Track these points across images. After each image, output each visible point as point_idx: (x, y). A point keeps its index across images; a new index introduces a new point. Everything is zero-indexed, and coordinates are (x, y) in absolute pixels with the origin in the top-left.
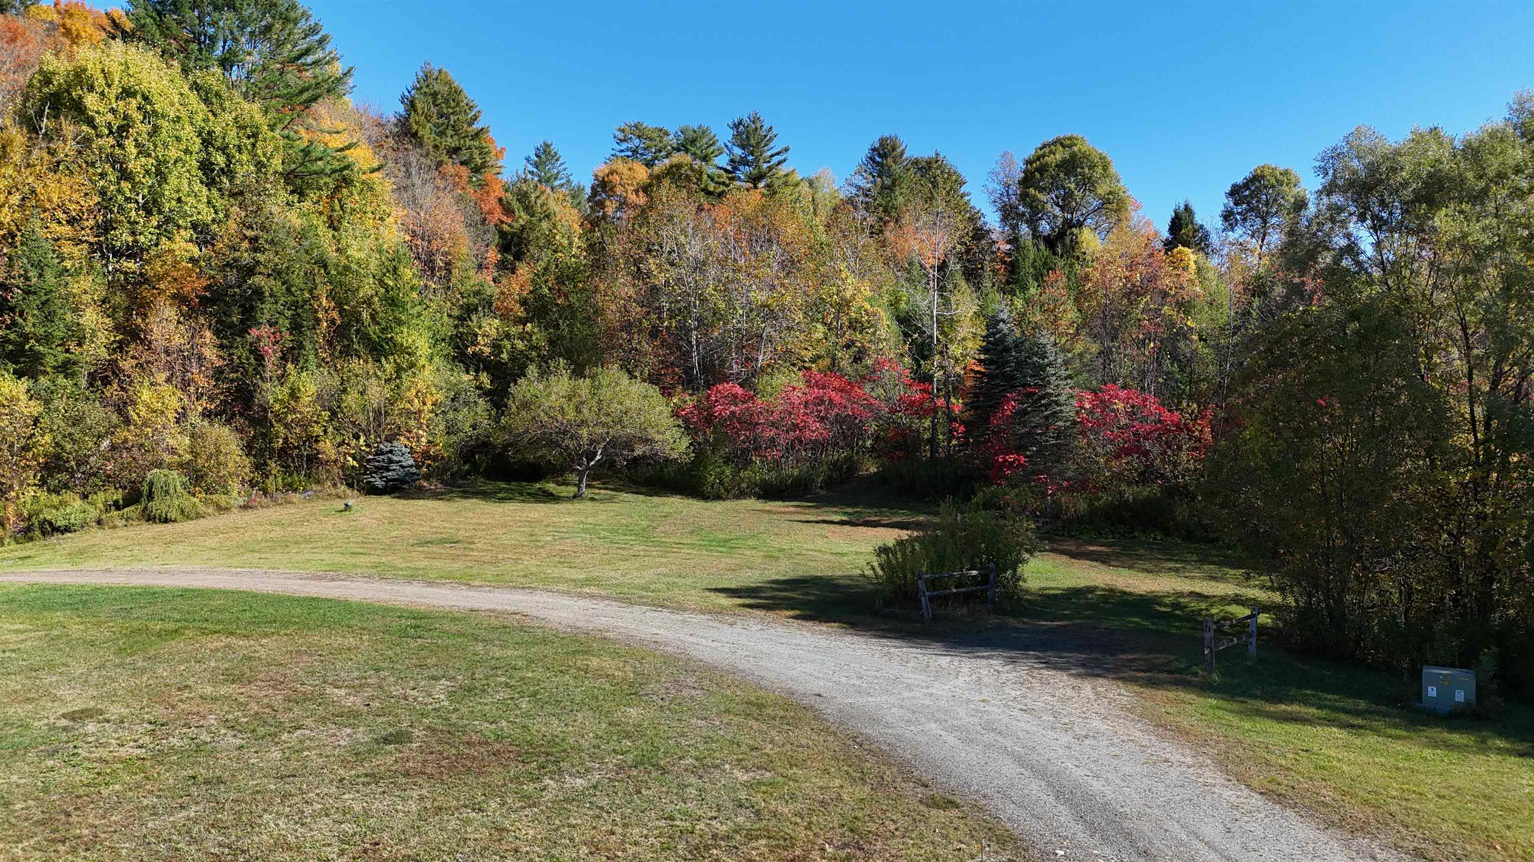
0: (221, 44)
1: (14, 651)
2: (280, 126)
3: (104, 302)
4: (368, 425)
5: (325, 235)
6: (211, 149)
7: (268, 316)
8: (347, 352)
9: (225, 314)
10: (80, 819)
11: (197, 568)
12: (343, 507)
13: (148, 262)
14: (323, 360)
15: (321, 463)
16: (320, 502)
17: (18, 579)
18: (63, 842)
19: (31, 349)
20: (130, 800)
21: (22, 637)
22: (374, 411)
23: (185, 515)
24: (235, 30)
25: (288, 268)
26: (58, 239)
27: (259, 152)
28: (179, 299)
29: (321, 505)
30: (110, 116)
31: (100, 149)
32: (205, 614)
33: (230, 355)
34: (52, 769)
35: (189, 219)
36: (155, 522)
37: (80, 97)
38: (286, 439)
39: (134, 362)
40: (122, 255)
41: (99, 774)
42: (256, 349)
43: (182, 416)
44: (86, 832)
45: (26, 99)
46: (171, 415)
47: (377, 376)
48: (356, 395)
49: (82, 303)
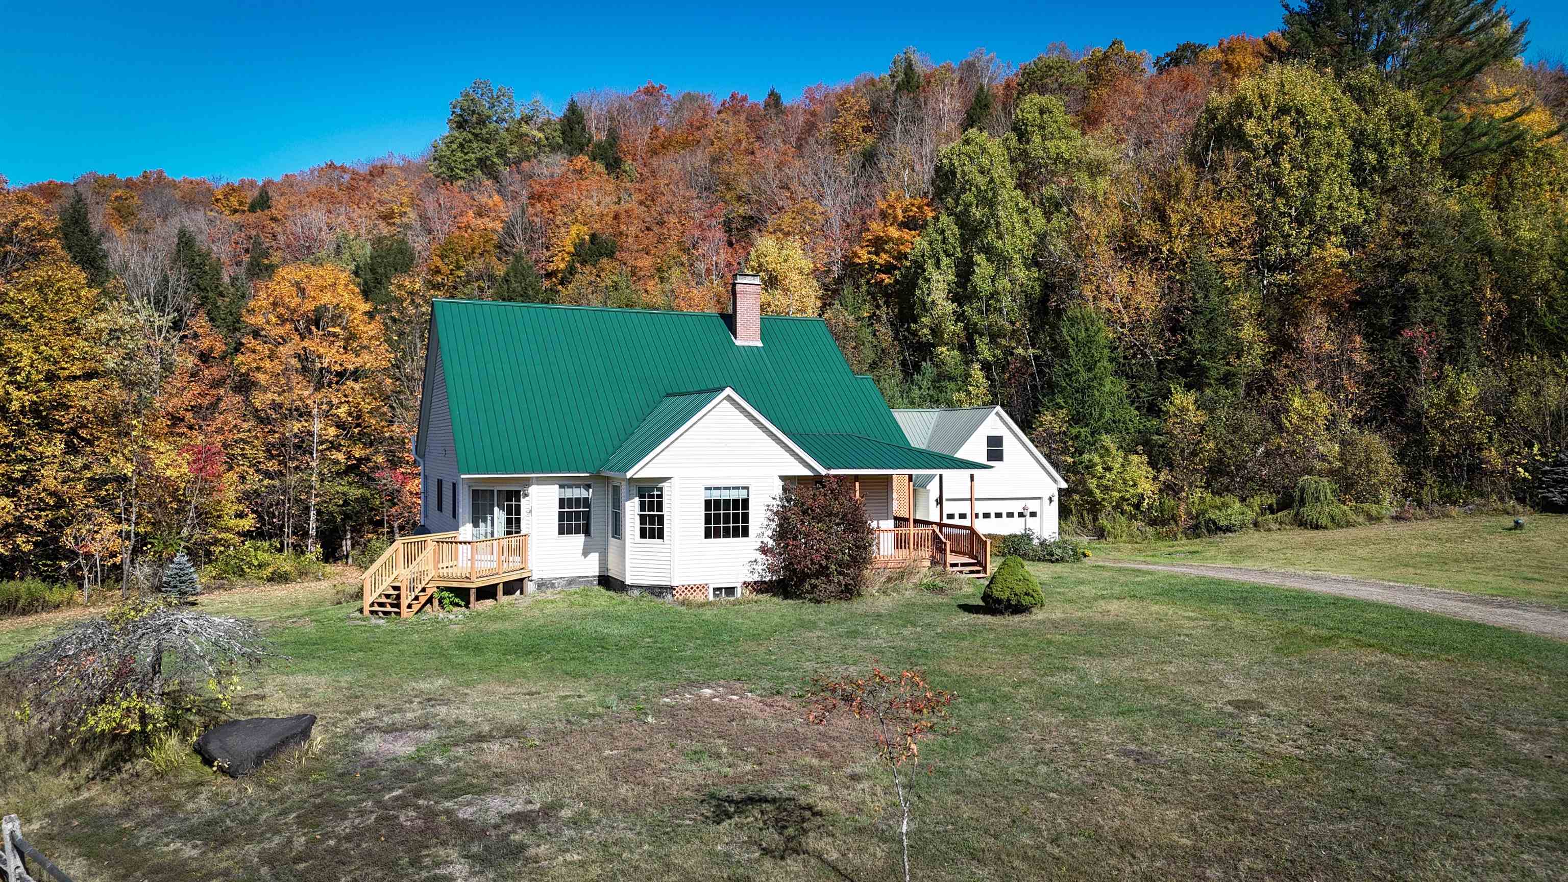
0: (1375, 37)
1: (1187, 635)
2: (1438, 108)
3: (1259, 315)
4: (1544, 430)
5: (1488, 217)
6: (1362, 149)
7: (1421, 314)
8: (1516, 349)
9: (1375, 316)
10: (1246, 804)
11: (1349, 577)
12: (1513, 524)
13: (1300, 273)
14: (1487, 357)
15: (1484, 473)
16: (1484, 517)
17: (1189, 571)
18: (1233, 821)
19: (1198, 365)
20: (1291, 798)
21: (1192, 624)
22: (1551, 414)
23: (1337, 523)
24: (1390, 18)
25: (1445, 260)
26: (1221, 261)
27: (1414, 141)
28: (1329, 306)
29: (1484, 521)
30: (1266, 137)
31: (1258, 170)
32: (1358, 625)
33: (1381, 358)
34: (1220, 750)
35: (1339, 224)
36: (1306, 528)
37: (1240, 125)
38: (1443, 446)
39: (1286, 371)
40: (1276, 268)
41: (1262, 765)
42: (1409, 351)
43: (1332, 424)
44: (1252, 817)
45: (1195, 137)
46: (1321, 422)
47: (1556, 374)
48: (1529, 396)
49: (1240, 318)
